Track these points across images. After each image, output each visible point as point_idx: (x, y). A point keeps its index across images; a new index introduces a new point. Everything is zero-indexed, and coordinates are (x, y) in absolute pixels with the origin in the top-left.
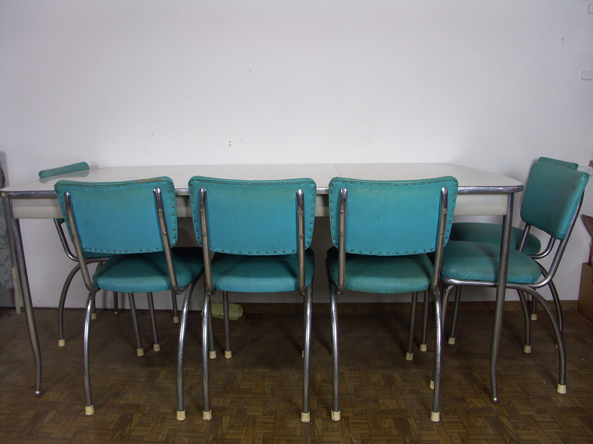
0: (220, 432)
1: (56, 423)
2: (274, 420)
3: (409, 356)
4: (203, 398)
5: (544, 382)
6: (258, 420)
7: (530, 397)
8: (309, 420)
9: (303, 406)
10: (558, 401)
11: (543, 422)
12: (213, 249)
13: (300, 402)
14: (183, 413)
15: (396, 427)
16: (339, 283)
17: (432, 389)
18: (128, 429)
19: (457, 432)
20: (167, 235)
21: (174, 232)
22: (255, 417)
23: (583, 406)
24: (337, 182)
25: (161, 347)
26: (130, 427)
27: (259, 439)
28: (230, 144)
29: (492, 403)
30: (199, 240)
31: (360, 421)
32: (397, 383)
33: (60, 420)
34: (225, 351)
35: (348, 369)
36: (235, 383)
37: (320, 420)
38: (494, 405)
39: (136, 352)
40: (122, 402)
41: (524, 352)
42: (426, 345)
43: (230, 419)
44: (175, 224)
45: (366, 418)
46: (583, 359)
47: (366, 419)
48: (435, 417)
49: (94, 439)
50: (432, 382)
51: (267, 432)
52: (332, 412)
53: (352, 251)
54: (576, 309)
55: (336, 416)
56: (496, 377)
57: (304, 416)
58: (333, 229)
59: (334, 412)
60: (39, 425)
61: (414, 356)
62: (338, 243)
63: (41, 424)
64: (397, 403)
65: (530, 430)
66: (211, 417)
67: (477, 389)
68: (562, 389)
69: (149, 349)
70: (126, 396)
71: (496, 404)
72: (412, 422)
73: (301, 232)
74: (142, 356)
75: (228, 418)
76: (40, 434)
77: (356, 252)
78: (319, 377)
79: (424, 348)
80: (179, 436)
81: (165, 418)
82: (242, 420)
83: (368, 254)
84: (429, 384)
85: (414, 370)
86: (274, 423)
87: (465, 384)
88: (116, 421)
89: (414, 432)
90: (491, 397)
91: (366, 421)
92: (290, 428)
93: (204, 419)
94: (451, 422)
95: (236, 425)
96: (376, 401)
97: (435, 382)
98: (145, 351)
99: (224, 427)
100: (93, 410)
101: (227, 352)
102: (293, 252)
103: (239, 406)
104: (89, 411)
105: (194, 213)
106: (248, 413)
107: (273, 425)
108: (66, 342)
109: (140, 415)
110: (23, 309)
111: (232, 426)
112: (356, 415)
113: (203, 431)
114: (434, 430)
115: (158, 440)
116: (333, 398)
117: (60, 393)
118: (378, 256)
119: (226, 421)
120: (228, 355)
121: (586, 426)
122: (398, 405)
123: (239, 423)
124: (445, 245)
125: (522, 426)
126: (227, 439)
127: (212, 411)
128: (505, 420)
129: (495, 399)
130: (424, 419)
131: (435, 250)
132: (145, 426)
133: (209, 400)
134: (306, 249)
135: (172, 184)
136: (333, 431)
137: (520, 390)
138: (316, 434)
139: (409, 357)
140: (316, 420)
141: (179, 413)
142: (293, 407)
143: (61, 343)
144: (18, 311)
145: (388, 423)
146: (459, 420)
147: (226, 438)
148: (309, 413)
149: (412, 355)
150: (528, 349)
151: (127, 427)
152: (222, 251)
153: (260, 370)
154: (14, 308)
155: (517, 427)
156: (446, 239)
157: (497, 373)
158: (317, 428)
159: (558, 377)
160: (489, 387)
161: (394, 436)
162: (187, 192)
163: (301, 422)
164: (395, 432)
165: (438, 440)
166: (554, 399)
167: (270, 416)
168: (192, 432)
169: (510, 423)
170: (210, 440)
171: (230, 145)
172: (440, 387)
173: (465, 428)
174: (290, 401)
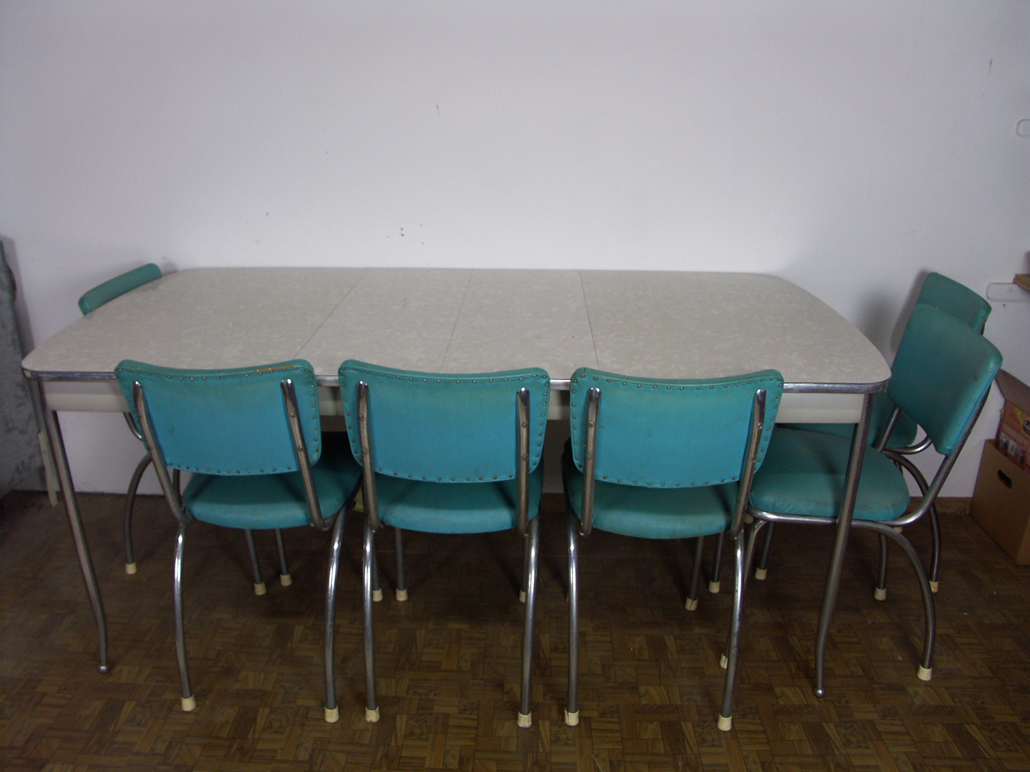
0: (393, 743)
1: (138, 724)
2: (476, 722)
3: (691, 603)
4: (365, 680)
5: (899, 657)
6: (452, 722)
7: (875, 686)
8: (530, 723)
9: (521, 699)
10: (916, 693)
11: (889, 733)
12: (381, 471)
13: (517, 687)
14: (335, 711)
15: (663, 739)
16: (583, 514)
17: (723, 669)
18: (250, 737)
19: (757, 751)
20: (305, 449)
21: (316, 443)
22: (447, 716)
23: (952, 703)
24: (586, 378)
25: (293, 578)
26: (254, 733)
27: (454, 757)
28: (403, 232)
29: (815, 698)
30: (357, 455)
31: (610, 726)
32: (669, 654)
33: (143, 718)
34: (397, 590)
35: (593, 625)
36: (414, 651)
37: (547, 723)
38: (818, 701)
39: (253, 588)
40: (237, 686)
41: (875, 599)
42: (719, 583)
43: (407, 720)
44: (316, 431)
45: (617, 720)
46: (965, 614)
47: (618, 723)
48: (725, 724)
49: (200, 755)
50: (724, 658)
51: (464, 744)
52: (566, 712)
53: (604, 478)
54: (968, 512)
55: (572, 719)
56: (826, 647)
57: (523, 719)
58: (576, 445)
59: (569, 713)
60: (112, 727)
61: (698, 605)
62: (583, 465)
63: (115, 726)
64: (668, 692)
65: (868, 748)
66: (378, 717)
67: (793, 669)
68: (925, 674)
69: (272, 581)
70: (243, 674)
71: (820, 699)
72: (688, 728)
73: (523, 451)
74: (262, 596)
75: (405, 717)
76: (116, 745)
77: (612, 479)
78: (546, 640)
79: (715, 588)
80: (330, 751)
81: (307, 718)
82: (426, 722)
83: (632, 484)
84: (719, 659)
85: (697, 630)
86: (476, 728)
87: (776, 659)
88: (231, 721)
89: (690, 748)
90: (815, 687)
91: (617, 727)
92: (500, 737)
93: (368, 720)
94: (749, 732)
95: (418, 731)
96: (634, 688)
97: (728, 657)
98: (268, 586)
99: (399, 735)
100: (194, 702)
101: (400, 591)
102: (510, 477)
103: (422, 696)
104: (188, 704)
105: (349, 415)
106: (437, 709)
107: (474, 731)
108: (138, 567)
109: (267, 710)
110: (61, 495)
111: (412, 734)
112: (602, 715)
113: (367, 742)
114: (721, 746)
115: (299, 759)
116: (569, 681)
117: (138, 667)
118: (647, 488)
119: (402, 722)
120: (402, 596)
121: (952, 741)
122: (669, 697)
123: (422, 728)
124: (756, 471)
125: (856, 740)
126: (405, 757)
127: (379, 709)
128: (831, 729)
129: (820, 692)
130: (706, 724)
131: (740, 479)
132: (277, 732)
133: (376, 684)
134: (530, 472)
135: (310, 372)
136: (567, 745)
137: (860, 673)
138: (541, 750)
139: (691, 605)
140: (540, 722)
141: (328, 712)
142: (506, 699)
143: (131, 569)
144: (53, 500)
145: (651, 730)
146: (760, 728)
147: (402, 755)
148: (530, 714)
149: (695, 602)
150: (880, 595)
151: (248, 734)
152: (395, 474)
153: (454, 626)
154: (46, 493)
155: (848, 743)
156: (758, 461)
157: (829, 637)
158: (541, 738)
159: (922, 647)
160: (813, 666)
161: (659, 755)
162: (335, 381)
163: (518, 726)
164: (661, 748)
165: (727, 765)
166: (911, 690)
167: (469, 714)
168: (351, 743)
169: (839, 735)
170: (378, 758)
171: (403, 235)
172: (736, 666)
173: (768, 743)
174: (500, 685)
